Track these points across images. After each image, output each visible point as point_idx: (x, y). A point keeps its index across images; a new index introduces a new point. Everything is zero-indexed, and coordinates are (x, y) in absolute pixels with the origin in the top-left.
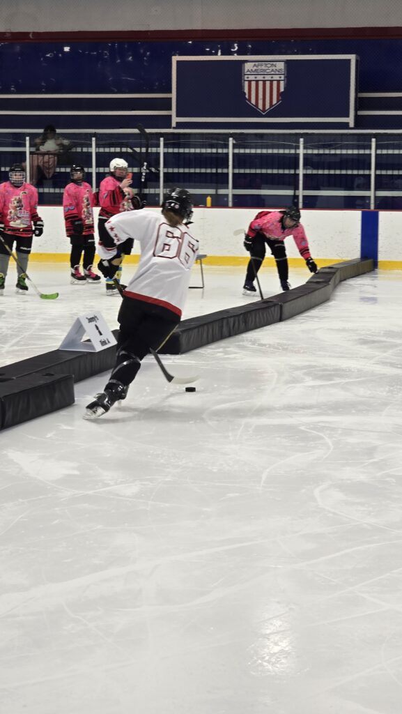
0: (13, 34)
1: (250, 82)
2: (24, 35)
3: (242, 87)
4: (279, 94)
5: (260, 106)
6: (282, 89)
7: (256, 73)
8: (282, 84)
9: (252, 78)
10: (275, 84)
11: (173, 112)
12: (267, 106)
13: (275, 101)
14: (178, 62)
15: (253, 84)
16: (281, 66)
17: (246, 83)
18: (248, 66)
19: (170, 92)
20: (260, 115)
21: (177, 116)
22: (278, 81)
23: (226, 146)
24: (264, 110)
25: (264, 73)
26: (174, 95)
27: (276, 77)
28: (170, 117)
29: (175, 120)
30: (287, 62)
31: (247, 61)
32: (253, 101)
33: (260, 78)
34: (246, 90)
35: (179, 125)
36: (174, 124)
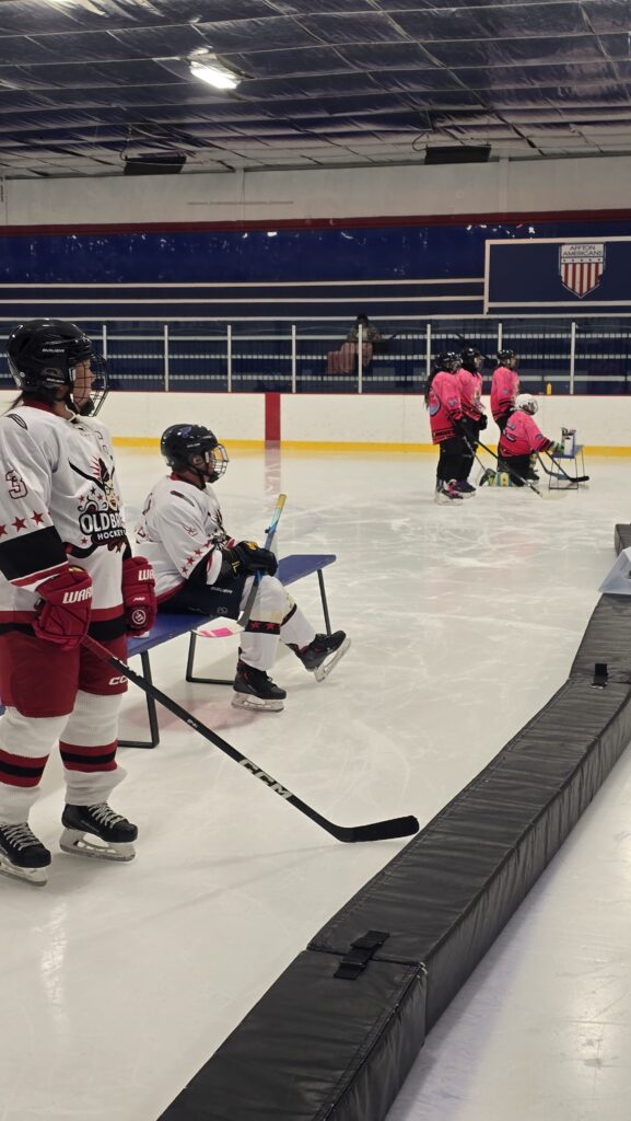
0: (312, 220)
1: (567, 265)
2: (325, 222)
3: (557, 270)
4: (597, 276)
5: (577, 290)
6: (601, 272)
7: (573, 255)
8: (601, 266)
9: (568, 261)
10: (593, 266)
11: (486, 297)
12: (585, 290)
13: (593, 284)
14: (492, 246)
15: (570, 267)
16: (600, 248)
17: (563, 266)
18: (565, 249)
19: (482, 276)
20: (577, 299)
21: (491, 300)
22: (597, 264)
23: (569, 331)
24: (581, 294)
25: (582, 255)
26: (486, 280)
27: (595, 260)
28: (482, 302)
29: (487, 305)
30: (607, 245)
31: (564, 244)
32: (570, 285)
33: (577, 260)
34: (563, 274)
35: (492, 311)
36: (486, 310)
